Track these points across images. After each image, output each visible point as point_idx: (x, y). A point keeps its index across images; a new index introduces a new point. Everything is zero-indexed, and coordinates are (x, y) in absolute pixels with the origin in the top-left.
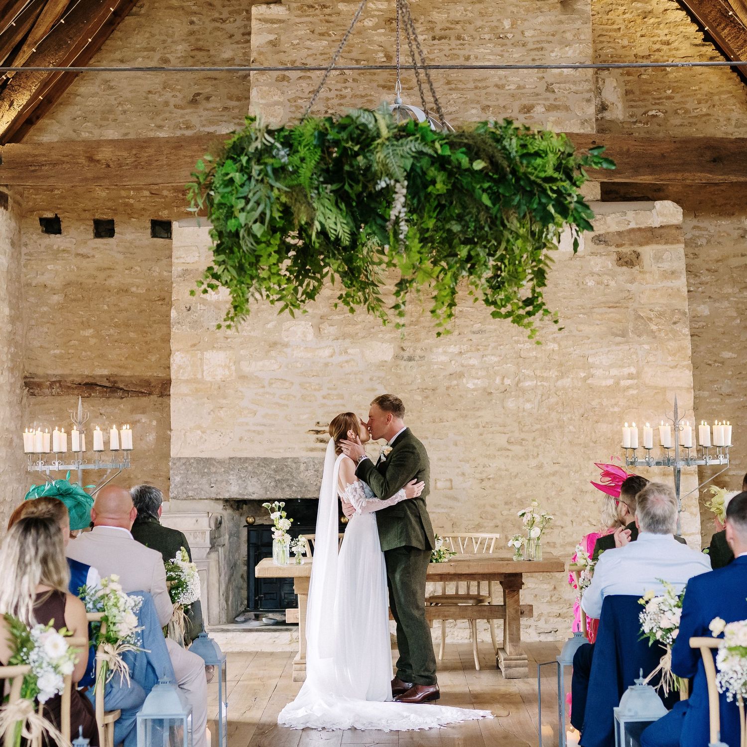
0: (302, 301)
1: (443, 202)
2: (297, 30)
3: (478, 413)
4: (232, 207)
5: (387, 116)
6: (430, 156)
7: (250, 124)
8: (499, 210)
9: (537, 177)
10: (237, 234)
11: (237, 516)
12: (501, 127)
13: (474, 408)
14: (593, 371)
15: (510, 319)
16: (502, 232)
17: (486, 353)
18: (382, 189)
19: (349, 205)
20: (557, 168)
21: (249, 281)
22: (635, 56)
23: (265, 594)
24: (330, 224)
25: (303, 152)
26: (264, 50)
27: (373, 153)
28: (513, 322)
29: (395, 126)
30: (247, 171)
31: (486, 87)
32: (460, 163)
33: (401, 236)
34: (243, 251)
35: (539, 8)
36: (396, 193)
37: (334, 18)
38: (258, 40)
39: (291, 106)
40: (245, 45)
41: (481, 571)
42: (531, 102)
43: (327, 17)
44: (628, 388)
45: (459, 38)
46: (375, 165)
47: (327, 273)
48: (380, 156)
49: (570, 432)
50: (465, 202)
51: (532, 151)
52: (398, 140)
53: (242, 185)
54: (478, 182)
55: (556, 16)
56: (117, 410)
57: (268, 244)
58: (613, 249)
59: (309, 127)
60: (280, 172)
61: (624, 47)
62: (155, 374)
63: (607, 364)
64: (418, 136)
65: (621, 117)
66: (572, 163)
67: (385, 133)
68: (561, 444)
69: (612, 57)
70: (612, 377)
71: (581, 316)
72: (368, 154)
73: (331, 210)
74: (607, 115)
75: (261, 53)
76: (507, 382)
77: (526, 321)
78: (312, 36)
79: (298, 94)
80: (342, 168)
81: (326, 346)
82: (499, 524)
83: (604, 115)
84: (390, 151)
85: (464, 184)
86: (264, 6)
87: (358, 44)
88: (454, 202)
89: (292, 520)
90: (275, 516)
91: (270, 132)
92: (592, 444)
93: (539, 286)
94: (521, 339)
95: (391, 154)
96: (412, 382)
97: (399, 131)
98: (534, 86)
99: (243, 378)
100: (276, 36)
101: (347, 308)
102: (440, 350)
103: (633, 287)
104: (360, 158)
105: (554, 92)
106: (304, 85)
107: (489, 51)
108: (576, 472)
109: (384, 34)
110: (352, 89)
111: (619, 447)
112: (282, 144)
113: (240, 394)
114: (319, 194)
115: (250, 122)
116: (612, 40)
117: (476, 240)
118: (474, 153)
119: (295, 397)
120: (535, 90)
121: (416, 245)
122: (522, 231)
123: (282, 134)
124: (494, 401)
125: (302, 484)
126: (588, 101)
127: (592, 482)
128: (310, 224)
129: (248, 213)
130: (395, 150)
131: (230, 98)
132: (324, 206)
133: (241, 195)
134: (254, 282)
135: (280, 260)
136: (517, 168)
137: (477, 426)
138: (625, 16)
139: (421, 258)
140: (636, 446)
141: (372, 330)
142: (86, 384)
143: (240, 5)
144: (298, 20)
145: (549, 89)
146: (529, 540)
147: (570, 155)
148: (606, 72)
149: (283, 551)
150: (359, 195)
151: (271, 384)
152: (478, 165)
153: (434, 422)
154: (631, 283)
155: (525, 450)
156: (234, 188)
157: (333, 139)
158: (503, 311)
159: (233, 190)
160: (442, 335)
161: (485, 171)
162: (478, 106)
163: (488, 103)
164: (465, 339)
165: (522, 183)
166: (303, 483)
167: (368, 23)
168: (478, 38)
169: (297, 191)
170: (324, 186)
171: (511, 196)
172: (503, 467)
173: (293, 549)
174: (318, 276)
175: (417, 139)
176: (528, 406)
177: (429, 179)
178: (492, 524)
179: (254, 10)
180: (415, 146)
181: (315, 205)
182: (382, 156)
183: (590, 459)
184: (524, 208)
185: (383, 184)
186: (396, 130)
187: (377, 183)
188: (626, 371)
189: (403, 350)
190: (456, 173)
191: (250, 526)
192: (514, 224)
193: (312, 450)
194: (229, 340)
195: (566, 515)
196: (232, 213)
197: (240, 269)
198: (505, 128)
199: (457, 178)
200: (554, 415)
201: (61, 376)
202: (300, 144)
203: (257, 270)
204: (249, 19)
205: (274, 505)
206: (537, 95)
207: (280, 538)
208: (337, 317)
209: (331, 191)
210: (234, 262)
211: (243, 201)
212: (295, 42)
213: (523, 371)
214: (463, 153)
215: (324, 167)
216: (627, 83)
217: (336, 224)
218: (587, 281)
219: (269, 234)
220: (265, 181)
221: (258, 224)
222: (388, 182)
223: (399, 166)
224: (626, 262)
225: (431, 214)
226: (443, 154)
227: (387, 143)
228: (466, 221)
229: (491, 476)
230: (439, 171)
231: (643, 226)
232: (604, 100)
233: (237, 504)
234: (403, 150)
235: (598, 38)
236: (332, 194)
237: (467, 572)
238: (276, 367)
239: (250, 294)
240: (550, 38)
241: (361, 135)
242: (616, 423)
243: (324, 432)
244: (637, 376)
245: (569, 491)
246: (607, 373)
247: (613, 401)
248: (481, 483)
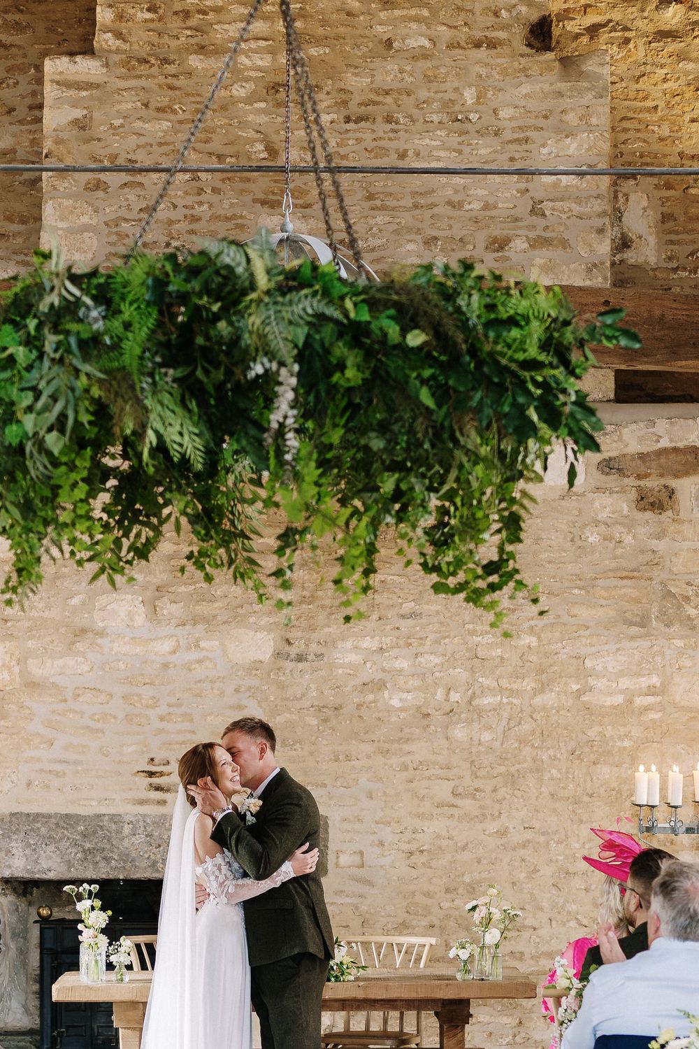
0: (128, 562)
1: (358, 400)
2: (120, 102)
3: (406, 748)
4: (12, 403)
5: (267, 254)
6: (337, 322)
7: (42, 263)
8: (448, 415)
9: (511, 359)
10: (21, 448)
11: (23, 906)
12: (454, 275)
13: (401, 739)
14: (592, 681)
15: (462, 595)
16: (451, 452)
17: (421, 649)
18: (258, 376)
19: (202, 404)
20: (544, 346)
21: (41, 529)
22: (681, 155)
23: (67, 1027)
24: (171, 435)
25: (128, 312)
26: (65, 135)
27: (243, 317)
28: (468, 600)
29: (280, 269)
30: (37, 343)
31: (433, 205)
32: (385, 335)
33: (288, 457)
34: (32, 479)
35: (524, 70)
36: (280, 384)
37: (182, 82)
38: (55, 118)
39: (110, 233)
40: (33, 127)
41: (405, 995)
42: (505, 232)
43: (170, 80)
44: (647, 709)
45: (389, 119)
46: (246, 336)
47: (169, 515)
48: (254, 321)
49: (552, 779)
50: (392, 400)
51: (505, 316)
52: (284, 294)
53: (29, 368)
54: (413, 369)
55: (551, 84)
57: (72, 467)
58: (631, 481)
59: (138, 271)
60: (90, 345)
61: (661, 139)
63: (615, 670)
64: (317, 287)
65: (653, 260)
66: (569, 336)
67: (262, 281)
68: (538, 797)
69: (641, 156)
70: (621, 692)
71: (576, 591)
72: (234, 318)
73: (173, 412)
74: (631, 256)
75: (58, 142)
76: (455, 697)
77: (487, 599)
78: (144, 113)
79: (123, 213)
80: (192, 341)
81: (166, 637)
82: (436, 922)
83: (625, 256)
84: (271, 312)
85: (391, 370)
86: (65, 59)
87: (221, 127)
88: (375, 401)
89: (110, 913)
90: (83, 906)
91: (74, 279)
92: (586, 799)
93: (511, 542)
94: (479, 628)
95: (273, 318)
96: (303, 695)
97: (287, 278)
98: (512, 206)
99: (33, 685)
100: (85, 112)
101: (200, 575)
102: (349, 644)
103: (661, 546)
104: (222, 325)
105: (544, 215)
106: (132, 197)
107: (438, 143)
108: (560, 842)
109: (263, 111)
110: (211, 206)
111: (628, 804)
112: (94, 298)
113: (28, 711)
114: (154, 384)
115: (41, 259)
116: (642, 127)
117: (409, 464)
118: (408, 321)
119: (115, 717)
120: (513, 212)
121: (311, 471)
122: (484, 451)
123: (95, 281)
124: (432, 727)
125: (125, 857)
126: (601, 231)
127: (586, 859)
128: (139, 434)
129: (39, 414)
130: (280, 311)
131: (9, 219)
132: (162, 405)
133: (27, 385)
134: (50, 529)
135: (92, 494)
136: (478, 345)
137: (405, 767)
138: (665, 86)
139: (319, 494)
140: (656, 801)
141: (239, 610)
143: (25, 56)
144: (122, 84)
145: (536, 211)
146: (482, 948)
147: (566, 323)
148: (632, 182)
149: (96, 961)
150: (220, 387)
151: (76, 697)
152: (416, 339)
153: (337, 760)
154: (659, 538)
155: (480, 807)
156: (15, 372)
157: (178, 291)
158: (452, 582)
159: (14, 375)
160: (352, 621)
161: (425, 350)
162: (419, 238)
163: (435, 233)
164: (388, 628)
165: (486, 369)
166: (127, 855)
167: (239, 91)
168: (422, 121)
169: (119, 379)
170: (163, 370)
171: (468, 391)
172: (444, 833)
173: (112, 958)
174: (155, 520)
175: (315, 294)
176: (486, 736)
177: (334, 361)
178: (424, 923)
179: (48, 65)
180: (312, 306)
181: (148, 402)
182: (258, 322)
183: (581, 822)
184: (488, 411)
185: (259, 369)
186: (281, 278)
187: (249, 368)
188: (644, 682)
189: (289, 642)
190: (378, 353)
191: (43, 921)
192: (472, 439)
193: (142, 802)
194: (9, 624)
195: (542, 909)
196: (13, 413)
197: (27, 508)
198: (462, 275)
199: (380, 360)
200: (527, 751)
202: (123, 298)
203: (54, 509)
204: (40, 81)
205: (81, 889)
206: (516, 220)
207: (91, 941)
208: (183, 589)
210: (17, 496)
211: (30, 394)
212: (117, 122)
213: (480, 680)
214: (390, 317)
215: (162, 338)
216: (663, 203)
217: (181, 434)
218: (588, 534)
219: (73, 451)
220: (67, 361)
221: (55, 433)
222: (268, 365)
223: (285, 339)
224: (652, 504)
225: (337, 420)
226: (358, 319)
227: (266, 299)
228: (392, 431)
229: (425, 848)
230: (351, 348)
231: (680, 445)
232: (626, 230)
233: (24, 887)
234: (293, 312)
235: (620, 124)
236: (175, 385)
237: (384, 997)
238: (86, 668)
239: (42, 549)
240: (541, 122)
241: (225, 284)
242: (625, 765)
243: (162, 774)
244: (662, 690)
245: (547, 871)
246: (614, 685)
247: (622, 730)
248: (408, 858)
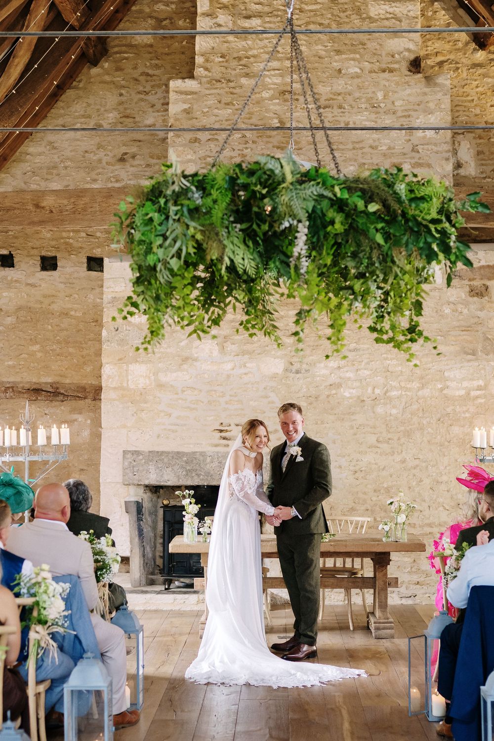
0: (208, 327)
1: (340, 241)
2: (207, 100)
3: (353, 417)
4: (151, 243)
5: (291, 163)
6: (330, 199)
7: (167, 170)
8: (390, 248)
9: (423, 218)
10: (154, 268)
11: (155, 498)
12: (391, 174)
13: (350, 413)
14: (448, 383)
15: (391, 344)
16: (390, 267)
18: (286, 228)
19: (256, 243)
20: (440, 212)
21: (164, 309)
23: (177, 562)
24: (238, 260)
25: (215, 194)
26: (179, 117)
27: (278, 197)
28: (394, 347)
29: (298, 171)
30: (165, 211)
31: (363, 148)
32: (356, 206)
33: (302, 271)
34: (160, 283)
36: (298, 232)
37: (237, 90)
38: (174, 109)
39: (201, 163)
40: (164, 113)
41: (356, 549)
42: (399, 160)
43: (231, 90)
44: (477, 397)
45: (340, 107)
46: (280, 206)
47: (230, 302)
48: (284, 198)
49: (428, 433)
50: (359, 240)
51: (419, 196)
52: (301, 184)
53: (160, 224)
54: (372, 224)
55: (421, 89)
56: (58, 411)
57: (183, 278)
58: (466, 282)
59: (221, 172)
60: (194, 212)
62: (90, 382)
63: (461, 378)
64: (319, 180)
65: (473, 173)
66: (452, 207)
67: (289, 178)
68: (421, 443)
69: (466, 123)
70: (464, 389)
72: (274, 197)
73: (239, 247)
74: (462, 172)
75: (176, 120)
76: (378, 391)
77: (405, 346)
78: (219, 105)
79: (208, 153)
80: (250, 210)
81: (229, 361)
83: (459, 172)
84: (294, 194)
85: (359, 225)
86: (180, 81)
87: (257, 111)
88: (350, 241)
89: (199, 505)
90: (185, 502)
91: (185, 177)
92: (446, 443)
93: (417, 316)
94: (389, 356)
95: (295, 197)
96: (299, 391)
97: (302, 176)
98: (402, 147)
99: (161, 386)
100: (190, 105)
101: (246, 333)
102: (322, 365)
103: (482, 314)
104: (267, 200)
105: (418, 152)
106: (212, 146)
107: (365, 118)
108: (433, 466)
109: (278, 104)
110: (252, 149)
111: (468, 446)
112: (197, 187)
113: (158, 399)
114: (229, 232)
115: (166, 168)
116: (466, 109)
117: (367, 275)
118: (369, 197)
119: (203, 402)
120: (403, 151)
121: (314, 278)
122: (408, 267)
123: (196, 178)
124: (366, 407)
125: (208, 474)
126: (447, 159)
128: (220, 260)
129: (166, 249)
130: (298, 193)
131: (152, 157)
132: (232, 243)
133: (159, 233)
134: (168, 310)
135: (191, 291)
136: (406, 211)
137: (352, 427)
139: (319, 291)
140: (484, 446)
141: (266, 348)
142: (33, 390)
143: (160, 80)
144: (208, 92)
145: (414, 149)
146: (396, 524)
147: (451, 200)
148: (462, 136)
149: (192, 531)
150: (265, 234)
151: (183, 392)
152: (373, 208)
153: (317, 424)
154: (481, 310)
155: (391, 448)
156: (153, 226)
157: (243, 183)
158: (385, 337)
159: (152, 228)
160: (330, 358)
161: (379, 213)
162: (356, 164)
163: (364, 161)
165: (410, 224)
166: (209, 473)
167: (265, 94)
168: (357, 107)
169: (209, 230)
170: (234, 225)
171: (400, 236)
172: (373, 461)
173: (201, 530)
174: (222, 305)
175: (318, 184)
176: (394, 411)
177: (328, 219)
178: (363, 508)
179: (172, 84)
180: (316, 190)
181: (226, 242)
182: (287, 199)
183: (444, 455)
184: (411, 246)
185: (287, 224)
186: (299, 176)
187: (281, 223)
188: (476, 383)
189: (292, 364)
190: (353, 215)
191: (165, 506)
192: (402, 260)
193: (216, 446)
194: (149, 355)
195: (425, 501)
196: (151, 248)
197: (157, 298)
198: (396, 174)
199: (353, 219)
200: (415, 419)
201: (13, 382)
202: (212, 187)
203: (171, 299)
204: (167, 91)
205: (185, 493)
206: (405, 154)
207: (190, 521)
208: (237, 337)
209: (240, 230)
210: (152, 293)
211: (161, 238)
212: (205, 110)
213: (391, 383)
214: (358, 196)
215: (235, 208)
217: (243, 259)
218: (444, 309)
219: (183, 268)
220: (182, 220)
221: (175, 259)
222: (291, 222)
223: (303, 208)
224: (477, 294)
225: (329, 251)
226: (342, 197)
227: (291, 187)
228: (359, 257)
229: (363, 469)
230: (338, 212)
232: (459, 159)
234: (306, 194)
235: (455, 108)
236: (241, 233)
237: (343, 550)
238: (187, 377)
239: (165, 321)
240: (416, 107)
241: (268, 179)
242: (467, 426)
243: (227, 431)
244: (485, 388)
245: (427, 481)
246: (460, 385)
247: (465, 408)
248: (354, 474)
